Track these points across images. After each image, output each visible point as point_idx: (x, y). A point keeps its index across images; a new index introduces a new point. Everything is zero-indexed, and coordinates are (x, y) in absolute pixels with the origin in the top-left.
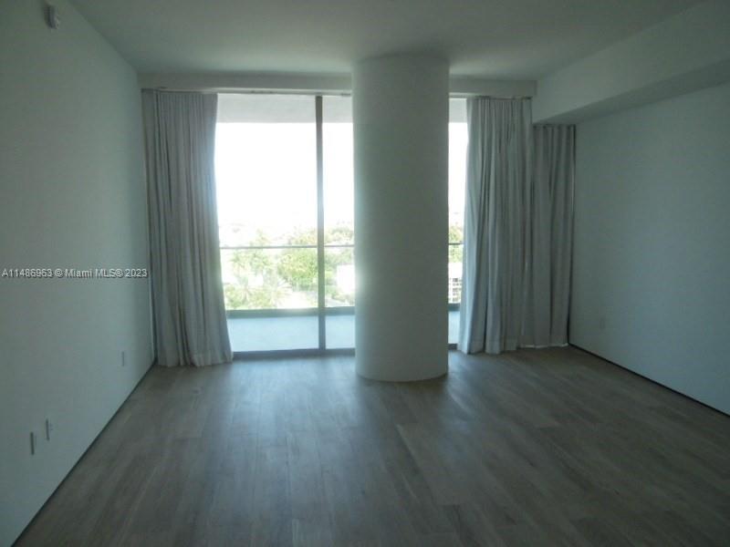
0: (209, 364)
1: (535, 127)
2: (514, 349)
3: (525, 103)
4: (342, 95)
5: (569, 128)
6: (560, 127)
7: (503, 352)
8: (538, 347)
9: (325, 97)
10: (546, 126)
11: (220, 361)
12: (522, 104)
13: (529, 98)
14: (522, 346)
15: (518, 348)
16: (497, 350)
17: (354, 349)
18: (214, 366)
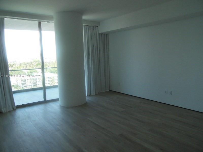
0: (8, 111)
1: (99, 34)
2: (98, 93)
3: (97, 27)
4: (48, 22)
5: (107, 35)
6: (105, 34)
7: (96, 94)
8: (103, 92)
9: (42, 22)
10: (102, 34)
11: (12, 109)
12: (96, 28)
13: (97, 26)
14: (99, 92)
15: (99, 93)
16: (94, 94)
17: (59, 99)
18: (10, 112)
